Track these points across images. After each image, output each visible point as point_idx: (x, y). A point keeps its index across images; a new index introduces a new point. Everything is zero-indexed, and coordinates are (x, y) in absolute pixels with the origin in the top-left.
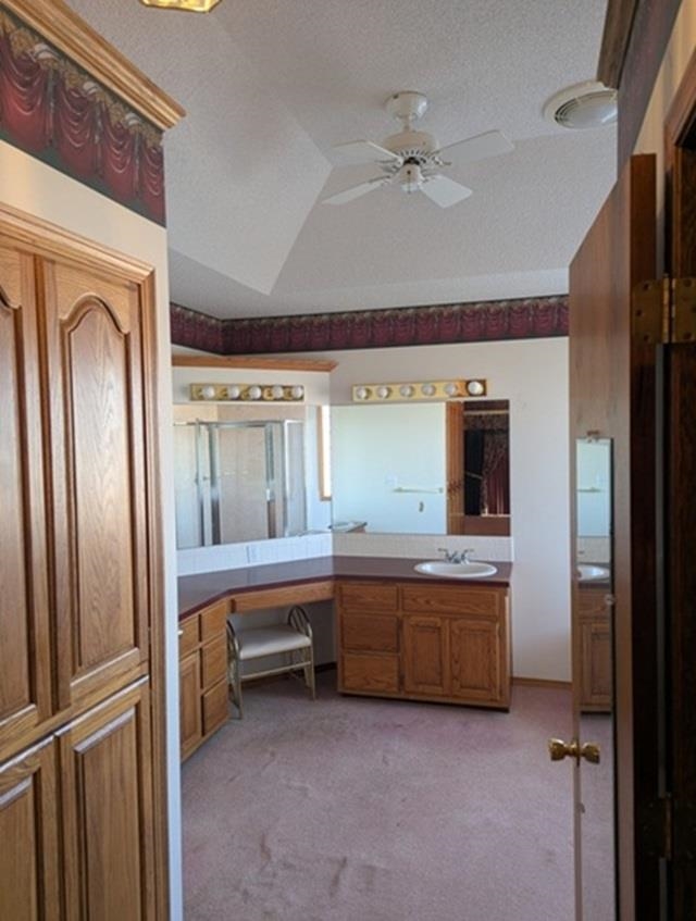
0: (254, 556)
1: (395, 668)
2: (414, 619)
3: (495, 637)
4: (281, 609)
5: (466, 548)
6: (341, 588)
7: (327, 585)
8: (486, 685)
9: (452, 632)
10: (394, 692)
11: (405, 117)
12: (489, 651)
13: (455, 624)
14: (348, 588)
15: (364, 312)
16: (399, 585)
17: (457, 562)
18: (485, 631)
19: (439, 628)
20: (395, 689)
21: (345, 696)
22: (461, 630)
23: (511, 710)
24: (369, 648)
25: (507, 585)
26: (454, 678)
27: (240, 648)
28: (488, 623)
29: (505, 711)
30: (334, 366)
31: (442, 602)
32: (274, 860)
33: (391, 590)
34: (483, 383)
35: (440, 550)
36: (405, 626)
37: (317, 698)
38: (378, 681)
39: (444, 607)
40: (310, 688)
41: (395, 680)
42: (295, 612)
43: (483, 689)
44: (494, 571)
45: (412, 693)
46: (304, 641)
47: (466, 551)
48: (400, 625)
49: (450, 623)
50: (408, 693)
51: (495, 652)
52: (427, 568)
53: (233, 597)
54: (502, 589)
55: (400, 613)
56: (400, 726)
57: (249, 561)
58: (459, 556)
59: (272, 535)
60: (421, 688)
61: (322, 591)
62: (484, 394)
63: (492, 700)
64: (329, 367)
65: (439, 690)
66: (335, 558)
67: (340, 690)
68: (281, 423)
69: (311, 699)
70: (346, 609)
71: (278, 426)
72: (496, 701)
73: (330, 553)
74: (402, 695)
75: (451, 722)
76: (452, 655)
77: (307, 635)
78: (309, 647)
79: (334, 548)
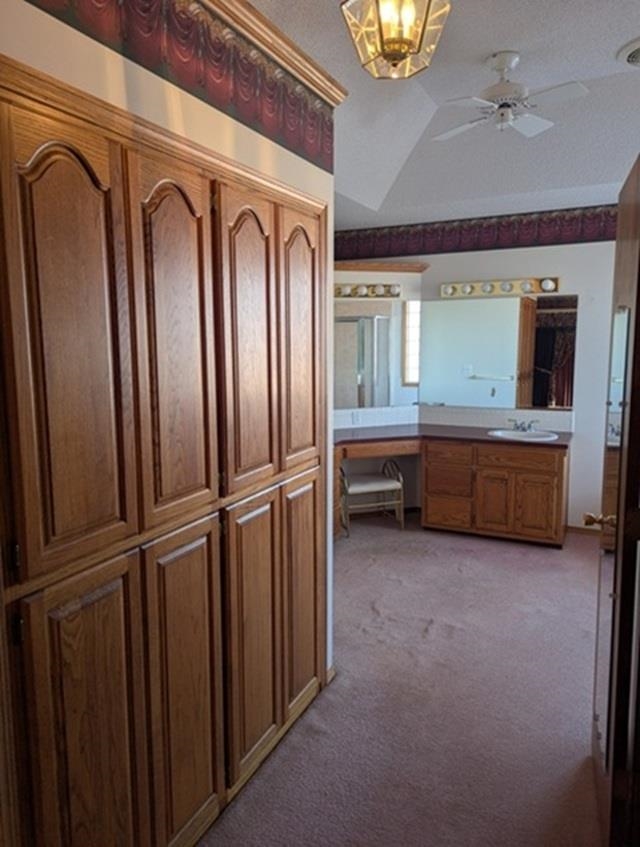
0: (358, 420)
1: (469, 509)
2: (486, 473)
3: (553, 488)
4: (377, 459)
5: (531, 419)
6: (426, 447)
7: (416, 443)
8: (544, 526)
9: (517, 484)
10: (466, 528)
11: (501, 70)
12: (548, 499)
13: (520, 478)
14: (432, 446)
15: (454, 221)
16: (475, 445)
17: (524, 430)
18: (545, 484)
19: (506, 480)
20: (467, 525)
21: (428, 529)
22: (525, 482)
23: (564, 547)
24: (448, 493)
25: (565, 447)
26: (517, 519)
27: (349, 485)
28: (547, 477)
29: (559, 547)
30: (425, 268)
31: (511, 459)
32: (383, 616)
33: (467, 449)
34: (555, 280)
35: (510, 420)
36: (478, 477)
37: (407, 528)
38: (454, 519)
39: (511, 464)
40: (399, 523)
41: (468, 518)
42: (388, 465)
43: (541, 528)
44: (556, 437)
45: (483, 529)
46: (396, 485)
47: (532, 422)
48: (474, 477)
49: (516, 478)
50: (478, 529)
51: (552, 501)
52: (499, 434)
53: (344, 446)
54: (560, 451)
55: (474, 467)
56: (472, 551)
57: (353, 423)
58: (526, 425)
59: (361, 405)
60: (489, 526)
61: (411, 448)
62: (556, 290)
63: (547, 538)
64: (421, 269)
65: (503, 528)
66: (420, 426)
67: (424, 524)
68: (372, 318)
69: (400, 529)
70: (430, 463)
71: (369, 321)
72: (551, 539)
73: (416, 421)
74: (474, 531)
75: (514, 553)
76: (516, 501)
77: (398, 480)
78: (400, 490)
79: (420, 418)
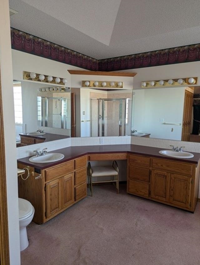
0: (102, 142)
1: (148, 188)
2: (156, 171)
3: (189, 183)
5: (182, 146)
6: (129, 156)
7: (125, 154)
8: (184, 201)
9: (171, 178)
12: (186, 188)
13: (172, 176)
14: (132, 156)
16: (151, 157)
17: (177, 151)
18: (185, 180)
19: (166, 176)
20: (147, 196)
21: (129, 194)
22: (175, 178)
23: (194, 213)
24: (138, 179)
25: (197, 163)
26: (170, 196)
27: (92, 172)
28: (187, 177)
30: (136, 74)
31: (168, 166)
33: (147, 159)
34: (196, 79)
35: (170, 146)
36: (152, 174)
37: (120, 193)
38: (141, 192)
39: (168, 169)
41: (148, 192)
42: (114, 162)
44: (192, 156)
45: (154, 198)
46: (115, 173)
47: (181, 147)
48: (150, 172)
49: (170, 175)
50: (152, 198)
51: (189, 189)
52: (165, 153)
53: (89, 155)
54: (194, 164)
55: (151, 168)
57: (100, 143)
58: (178, 149)
60: (157, 197)
61: (122, 156)
62: (196, 83)
63: (186, 208)
64: (133, 75)
65: (164, 199)
66: (131, 145)
67: (128, 192)
69: (118, 193)
70: (131, 164)
72: (188, 208)
74: (150, 198)
75: (168, 213)
76: (171, 187)
77: (117, 171)
78: (117, 175)
79: (131, 142)
